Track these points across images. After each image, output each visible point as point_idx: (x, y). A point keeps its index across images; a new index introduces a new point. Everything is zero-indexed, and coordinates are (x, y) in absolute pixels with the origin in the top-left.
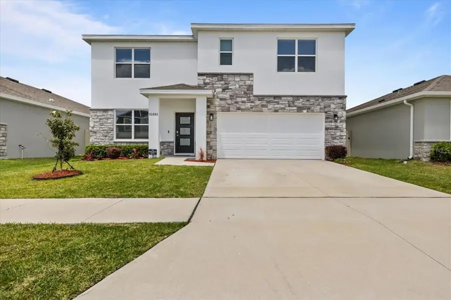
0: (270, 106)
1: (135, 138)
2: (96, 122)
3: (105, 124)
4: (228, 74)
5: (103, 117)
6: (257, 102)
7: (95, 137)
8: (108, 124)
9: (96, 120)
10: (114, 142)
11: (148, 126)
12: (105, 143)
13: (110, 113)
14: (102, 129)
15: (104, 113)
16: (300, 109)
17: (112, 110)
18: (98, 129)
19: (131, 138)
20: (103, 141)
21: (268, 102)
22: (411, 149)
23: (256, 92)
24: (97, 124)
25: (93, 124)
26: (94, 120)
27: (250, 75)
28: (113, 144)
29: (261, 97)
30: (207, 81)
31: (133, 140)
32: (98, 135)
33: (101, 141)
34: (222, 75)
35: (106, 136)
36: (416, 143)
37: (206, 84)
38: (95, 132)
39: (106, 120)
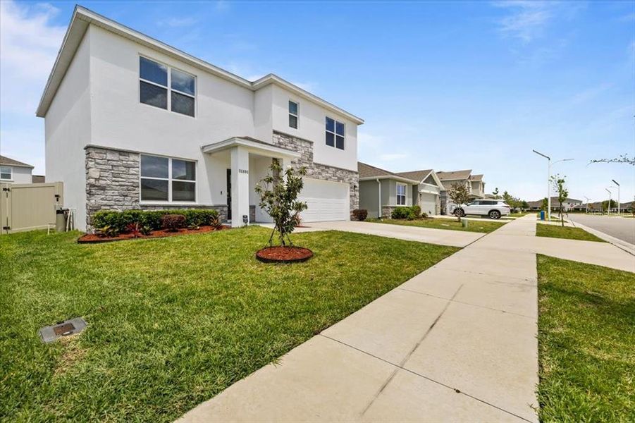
0: (324, 174)
1: (174, 200)
2: (105, 171)
3: (124, 176)
4: (297, 138)
5: (120, 163)
6: (316, 170)
7: (102, 197)
8: (130, 177)
9: (104, 167)
10: (142, 206)
11: (194, 183)
12: (125, 207)
13: (132, 158)
14: (117, 184)
15: (121, 157)
16: (339, 179)
17: (136, 153)
18: (109, 182)
19: (166, 199)
20: (120, 203)
21: (322, 170)
22: (380, 211)
23: (315, 160)
24: (106, 174)
25: (98, 174)
26: (101, 167)
27: (311, 143)
28: (140, 208)
29: (318, 166)
30: (281, 141)
31: (170, 202)
32: (110, 193)
33: (116, 204)
34: (292, 137)
35: (126, 196)
36: (383, 208)
37: (280, 143)
38: (103, 188)
39: (124, 169)
